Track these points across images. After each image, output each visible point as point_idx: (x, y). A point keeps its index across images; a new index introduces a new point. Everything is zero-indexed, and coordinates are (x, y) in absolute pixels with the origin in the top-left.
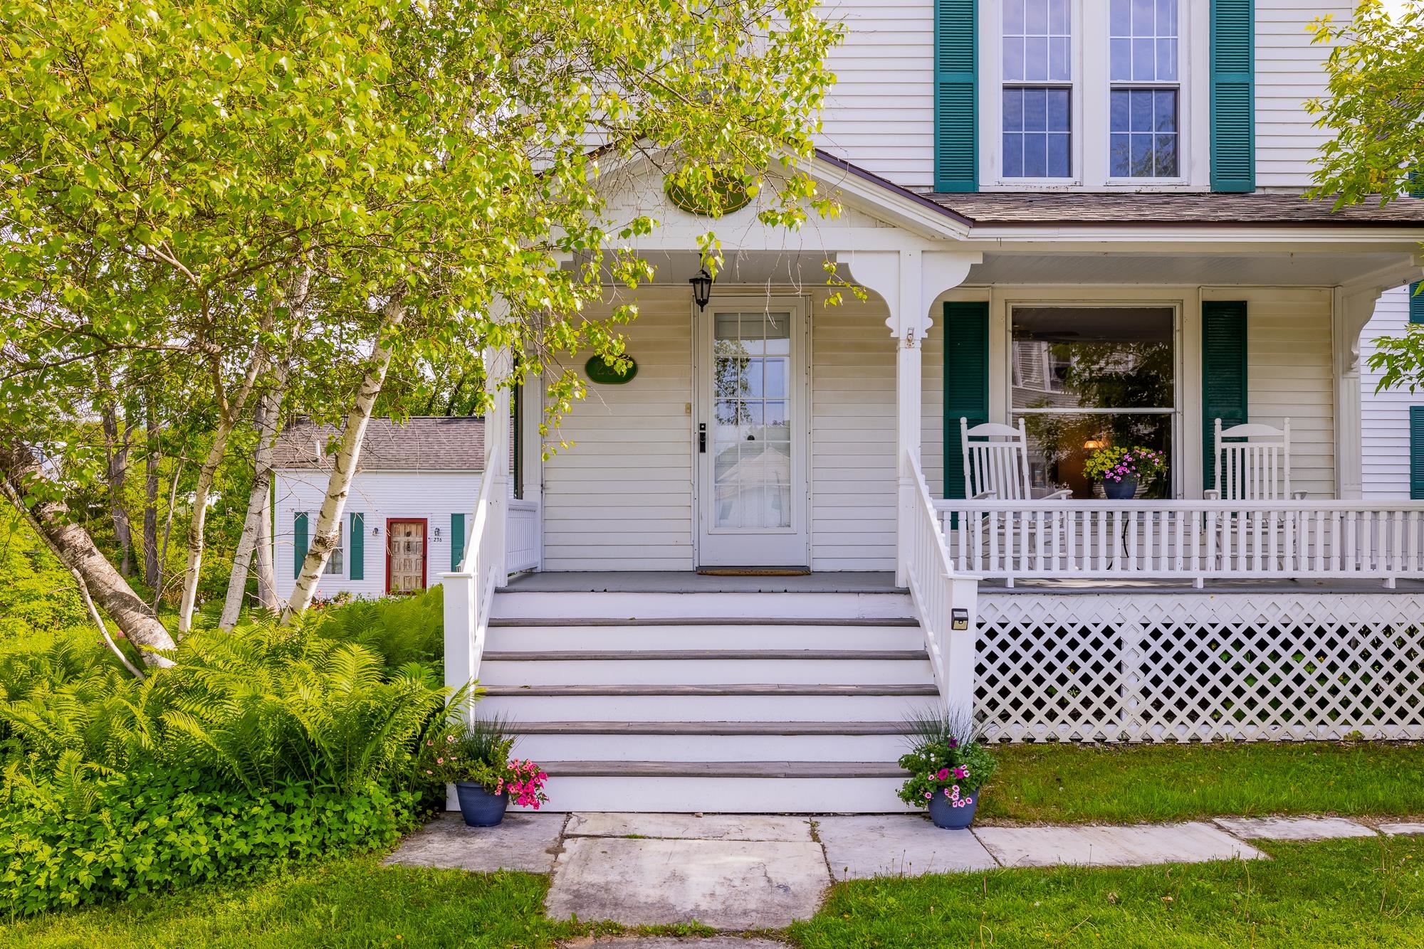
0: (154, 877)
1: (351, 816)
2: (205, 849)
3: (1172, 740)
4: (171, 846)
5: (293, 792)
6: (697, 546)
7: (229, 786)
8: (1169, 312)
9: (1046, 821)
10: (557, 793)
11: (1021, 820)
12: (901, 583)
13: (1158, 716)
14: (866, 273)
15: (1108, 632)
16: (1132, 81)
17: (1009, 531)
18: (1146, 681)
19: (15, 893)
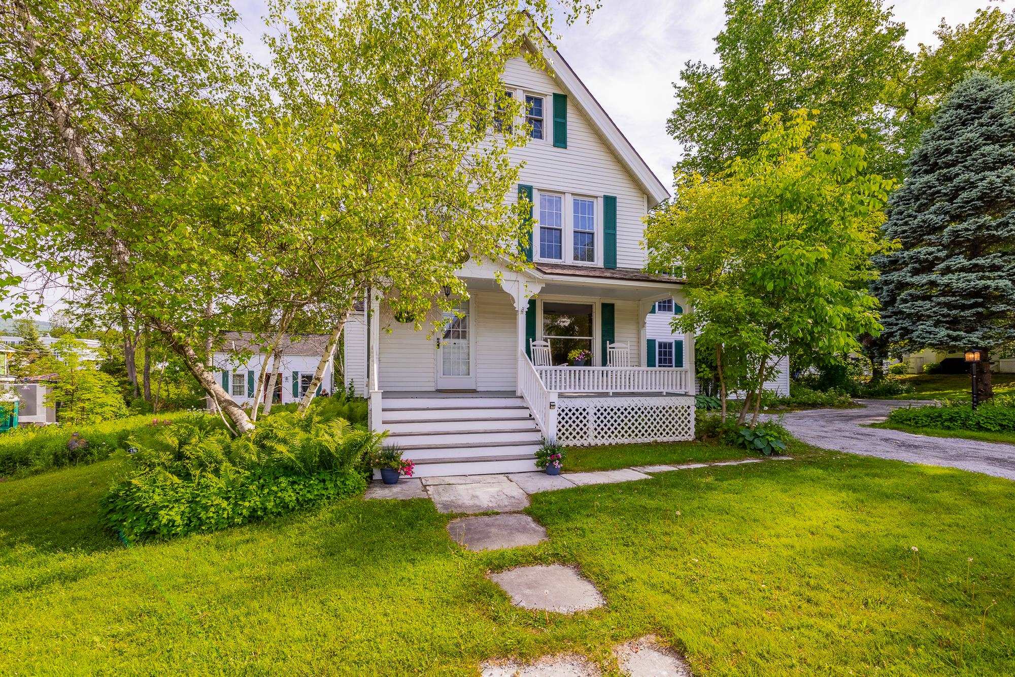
0: (275, 510)
1: (347, 482)
2: (294, 498)
3: (610, 444)
4: (279, 497)
5: (325, 475)
6: (436, 382)
7: (297, 474)
8: (591, 306)
9: (582, 471)
10: (418, 471)
11: (575, 472)
12: (519, 394)
13: (599, 437)
14: (506, 287)
15: (584, 410)
16: (580, 230)
17: (553, 376)
18: (596, 425)
19: (213, 521)
